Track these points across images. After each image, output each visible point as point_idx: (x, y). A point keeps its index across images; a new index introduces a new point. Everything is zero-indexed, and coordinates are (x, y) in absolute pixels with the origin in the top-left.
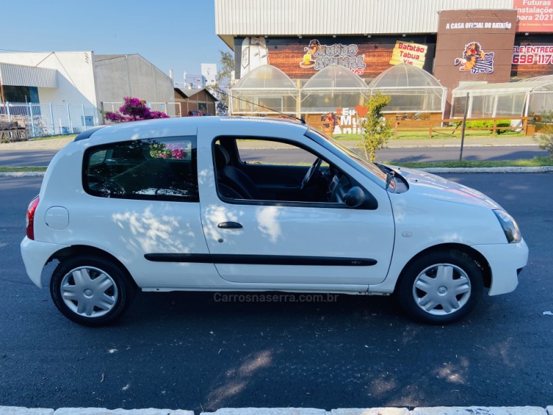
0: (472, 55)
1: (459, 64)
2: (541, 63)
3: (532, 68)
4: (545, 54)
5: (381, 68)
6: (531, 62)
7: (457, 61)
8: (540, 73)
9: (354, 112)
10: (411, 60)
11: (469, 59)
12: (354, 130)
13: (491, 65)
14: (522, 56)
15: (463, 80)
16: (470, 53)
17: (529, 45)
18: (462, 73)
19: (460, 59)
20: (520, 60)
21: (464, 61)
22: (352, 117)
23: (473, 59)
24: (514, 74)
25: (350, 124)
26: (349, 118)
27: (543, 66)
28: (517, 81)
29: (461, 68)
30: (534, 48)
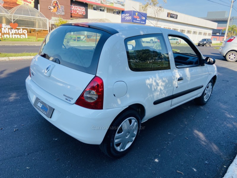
0: (55, 6)
1: (50, 9)
2: (79, 13)
3: (77, 15)
4: (81, 10)
5: (12, 5)
6: (76, 12)
7: (50, 8)
8: (80, 18)
9: (9, 27)
10: (27, 3)
11: (54, 7)
12: (11, 36)
13: (63, 11)
14: (73, 9)
15: (53, 17)
16: (54, 5)
17: (75, 5)
18: (52, 14)
19: (51, 7)
20: (72, 11)
21: (53, 8)
22: (9, 29)
23: (56, 7)
24: (71, 17)
25: (8, 32)
26: (7, 29)
27: (80, 15)
28: (72, 19)
29: (51, 11)
30: (76, 7)
